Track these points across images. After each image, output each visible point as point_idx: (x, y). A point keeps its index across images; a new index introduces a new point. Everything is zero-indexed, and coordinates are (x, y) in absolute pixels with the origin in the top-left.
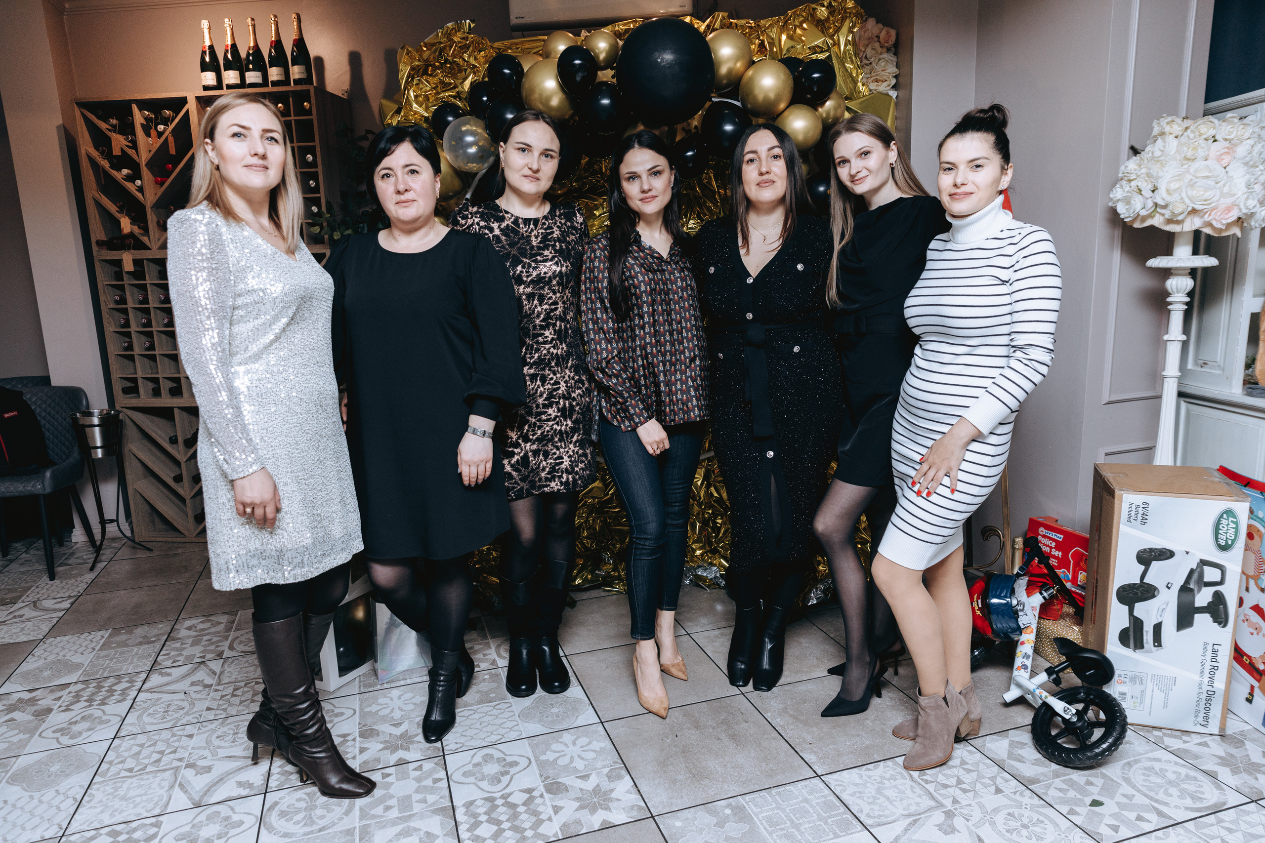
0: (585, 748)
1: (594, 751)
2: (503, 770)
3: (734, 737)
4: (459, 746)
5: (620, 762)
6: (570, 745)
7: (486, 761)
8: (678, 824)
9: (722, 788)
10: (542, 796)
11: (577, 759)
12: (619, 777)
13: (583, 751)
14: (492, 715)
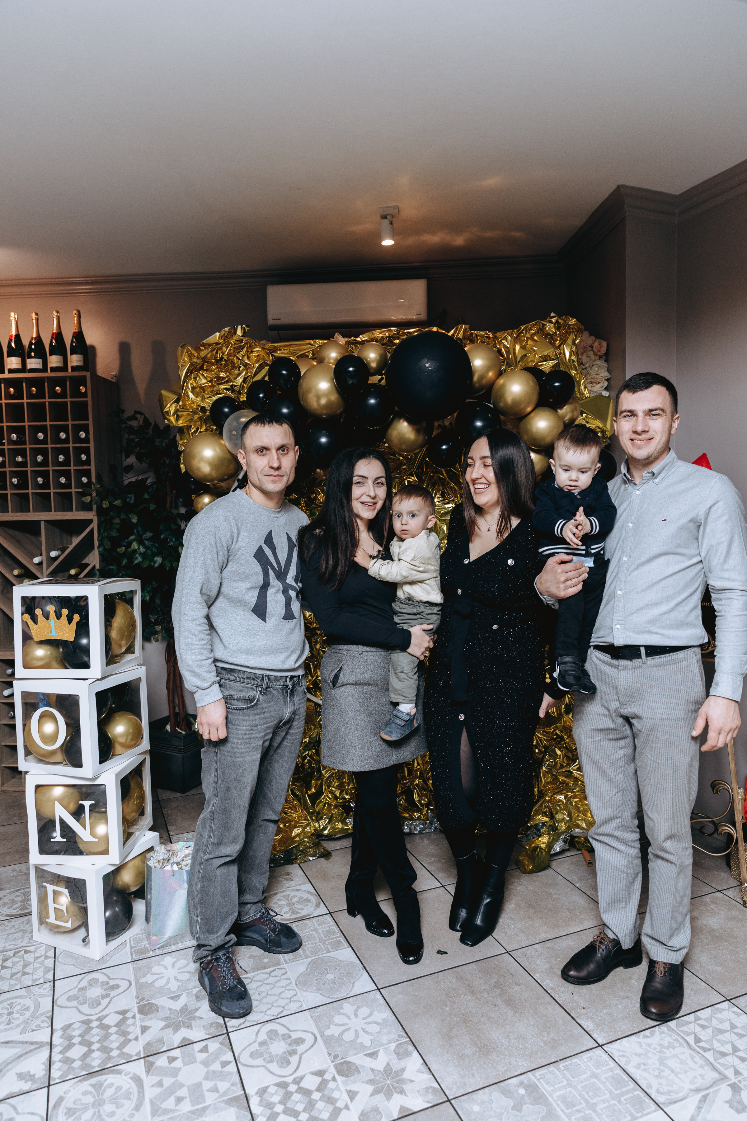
0: (368, 1020)
1: (377, 1023)
2: (290, 1048)
3: (510, 1003)
5: (405, 1035)
6: (352, 1016)
7: (271, 1039)
8: (476, 1108)
9: (511, 1064)
10: (334, 1079)
11: (361, 1033)
12: (408, 1054)
13: (366, 1023)
14: (269, 984)
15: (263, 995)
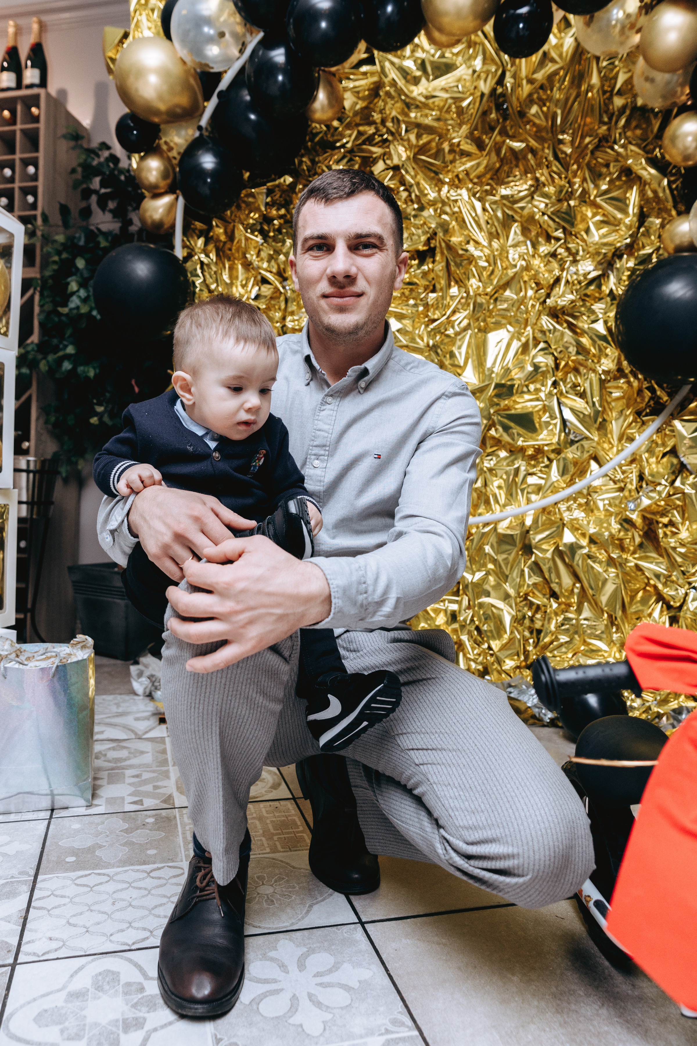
0: (326, 979)
1: (346, 988)
2: (131, 1014)
4: (54, 945)
5: (410, 1023)
6: (293, 967)
7: (99, 988)
11: (305, 1003)
13: (321, 984)
14: (140, 888)
15: (119, 905)
